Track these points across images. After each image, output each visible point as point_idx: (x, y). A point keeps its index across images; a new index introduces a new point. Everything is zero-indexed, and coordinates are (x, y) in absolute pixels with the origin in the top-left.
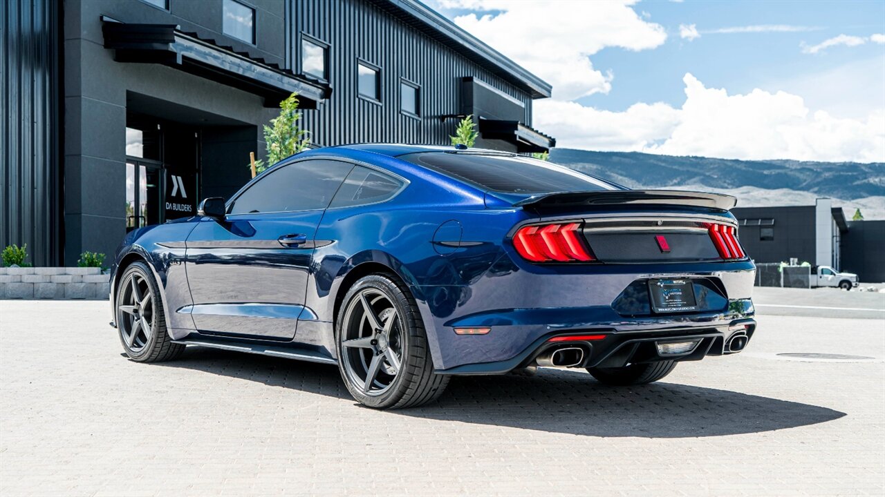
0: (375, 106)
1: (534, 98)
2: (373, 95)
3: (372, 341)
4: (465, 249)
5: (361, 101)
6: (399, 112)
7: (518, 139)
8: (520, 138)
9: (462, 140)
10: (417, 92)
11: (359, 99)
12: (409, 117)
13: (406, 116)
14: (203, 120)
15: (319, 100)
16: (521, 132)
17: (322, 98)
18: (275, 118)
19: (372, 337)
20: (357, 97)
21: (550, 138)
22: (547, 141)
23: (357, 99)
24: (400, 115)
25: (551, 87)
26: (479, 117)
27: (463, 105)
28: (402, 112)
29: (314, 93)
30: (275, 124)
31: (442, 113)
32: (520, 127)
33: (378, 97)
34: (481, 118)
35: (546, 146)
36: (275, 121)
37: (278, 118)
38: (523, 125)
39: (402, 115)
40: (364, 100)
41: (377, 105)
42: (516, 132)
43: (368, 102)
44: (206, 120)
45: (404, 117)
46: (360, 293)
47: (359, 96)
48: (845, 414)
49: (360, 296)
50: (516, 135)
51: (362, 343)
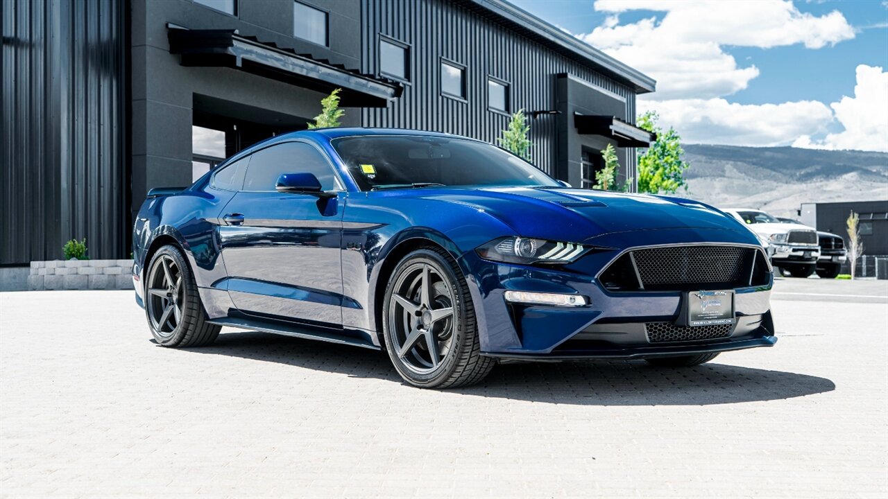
0: (460, 104)
1: (638, 93)
2: (458, 92)
5: (445, 100)
6: (487, 108)
7: (613, 133)
8: (615, 132)
10: (507, 89)
11: (443, 97)
12: (498, 114)
13: (494, 113)
15: (389, 99)
16: (617, 127)
17: (393, 96)
18: (318, 116)
20: (441, 95)
21: (650, 132)
22: (648, 135)
23: (440, 98)
24: (487, 112)
25: (655, 82)
26: (574, 113)
27: (558, 101)
28: (490, 109)
29: (384, 92)
30: (318, 122)
31: (535, 109)
32: (615, 122)
33: (464, 95)
34: (576, 113)
35: (647, 140)
36: (317, 118)
37: (321, 116)
38: (619, 119)
39: (490, 112)
40: (447, 98)
41: (462, 103)
42: (611, 127)
43: (453, 100)
45: (491, 114)
47: (442, 94)
50: (611, 130)
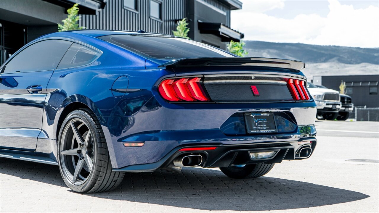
0: (134, 14)
1: (232, 10)
2: (133, 6)
3: (78, 151)
4: (128, 94)
5: (126, 11)
6: (149, 17)
7: (221, 34)
8: (222, 33)
9: (180, 33)
10: (160, 5)
11: (124, 9)
12: (155, 21)
13: (153, 20)
14: (27, 21)
15: (97, 10)
16: (223, 30)
17: (99, 8)
18: (65, 19)
19: (78, 149)
20: (123, 8)
21: (240, 33)
22: (239, 35)
23: (123, 10)
24: (149, 19)
25: (242, 3)
26: (198, 21)
27: (188, 14)
28: (151, 17)
29: (95, 5)
30: (65, 23)
31: (176, 18)
32: (222, 27)
33: (136, 8)
34: (199, 21)
35: (238, 38)
36: (64, 21)
37: (66, 19)
38: (224, 25)
39: (151, 19)
40: (127, 10)
41: (135, 13)
42: (220, 30)
43: (130, 11)
44: (29, 21)
45: (152, 20)
46: (71, 121)
47: (124, 8)
48: (369, 196)
49: (71, 124)
50: (219, 32)
51: (73, 152)
